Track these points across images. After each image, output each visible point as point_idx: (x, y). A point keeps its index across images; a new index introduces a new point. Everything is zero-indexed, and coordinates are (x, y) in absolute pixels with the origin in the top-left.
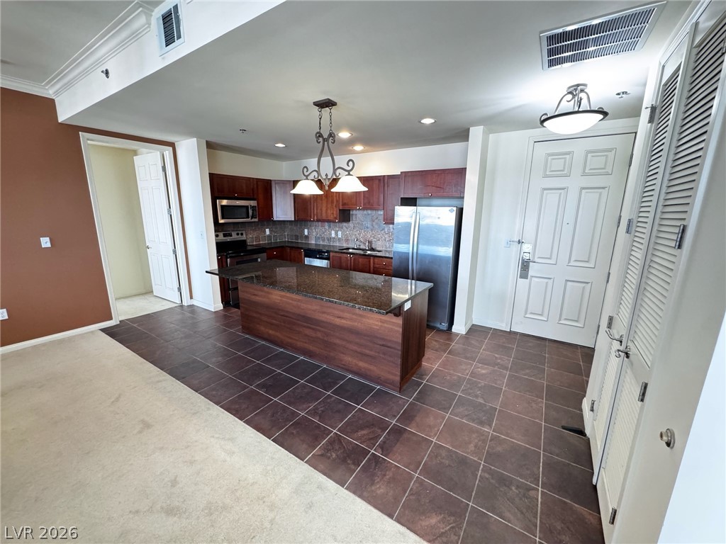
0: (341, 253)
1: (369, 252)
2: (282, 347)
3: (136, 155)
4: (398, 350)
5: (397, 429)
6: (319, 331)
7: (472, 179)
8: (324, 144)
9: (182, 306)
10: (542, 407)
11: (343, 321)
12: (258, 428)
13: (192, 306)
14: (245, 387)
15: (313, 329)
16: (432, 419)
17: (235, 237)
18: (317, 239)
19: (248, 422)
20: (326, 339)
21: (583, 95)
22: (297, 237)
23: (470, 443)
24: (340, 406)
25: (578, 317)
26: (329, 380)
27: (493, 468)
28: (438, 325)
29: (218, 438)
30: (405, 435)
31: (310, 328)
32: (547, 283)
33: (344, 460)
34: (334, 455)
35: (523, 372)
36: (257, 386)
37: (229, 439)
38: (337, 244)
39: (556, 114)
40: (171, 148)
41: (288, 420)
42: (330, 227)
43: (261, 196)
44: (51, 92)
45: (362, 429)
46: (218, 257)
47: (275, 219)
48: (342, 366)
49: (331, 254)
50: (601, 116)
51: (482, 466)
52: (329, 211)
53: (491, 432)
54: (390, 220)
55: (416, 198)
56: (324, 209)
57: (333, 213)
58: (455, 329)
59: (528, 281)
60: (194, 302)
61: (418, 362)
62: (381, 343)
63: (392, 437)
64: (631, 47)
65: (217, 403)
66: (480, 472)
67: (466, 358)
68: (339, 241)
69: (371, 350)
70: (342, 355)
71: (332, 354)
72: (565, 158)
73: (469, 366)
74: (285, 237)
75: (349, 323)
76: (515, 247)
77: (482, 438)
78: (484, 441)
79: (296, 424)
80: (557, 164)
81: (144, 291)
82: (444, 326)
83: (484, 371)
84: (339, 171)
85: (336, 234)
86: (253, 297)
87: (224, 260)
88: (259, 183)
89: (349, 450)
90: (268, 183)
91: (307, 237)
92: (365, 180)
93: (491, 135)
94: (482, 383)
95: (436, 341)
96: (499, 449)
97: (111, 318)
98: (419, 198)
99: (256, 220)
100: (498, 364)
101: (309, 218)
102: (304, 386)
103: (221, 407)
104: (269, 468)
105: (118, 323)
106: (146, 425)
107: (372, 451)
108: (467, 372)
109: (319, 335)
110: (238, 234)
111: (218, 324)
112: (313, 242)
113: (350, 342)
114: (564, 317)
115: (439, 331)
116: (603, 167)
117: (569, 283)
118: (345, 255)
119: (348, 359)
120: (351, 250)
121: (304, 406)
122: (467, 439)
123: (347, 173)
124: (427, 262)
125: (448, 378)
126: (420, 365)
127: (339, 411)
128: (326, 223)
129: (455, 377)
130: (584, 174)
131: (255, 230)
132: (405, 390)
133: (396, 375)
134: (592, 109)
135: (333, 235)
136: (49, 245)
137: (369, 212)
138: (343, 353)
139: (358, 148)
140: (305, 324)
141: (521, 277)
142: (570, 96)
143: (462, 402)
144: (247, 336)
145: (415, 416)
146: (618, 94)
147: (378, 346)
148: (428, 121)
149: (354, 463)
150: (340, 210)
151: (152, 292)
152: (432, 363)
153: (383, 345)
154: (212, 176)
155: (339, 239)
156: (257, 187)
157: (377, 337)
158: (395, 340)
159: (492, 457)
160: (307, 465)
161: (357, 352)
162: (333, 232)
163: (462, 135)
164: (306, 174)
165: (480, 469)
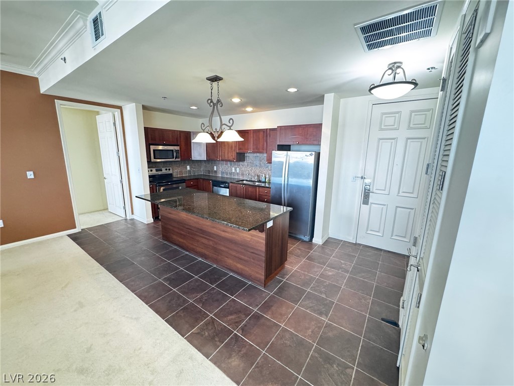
0: (237, 183)
1: (257, 183)
2: (187, 251)
3: (98, 115)
4: (263, 256)
5: (257, 316)
6: (211, 240)
7: (326, 132)
8: (214, 108)
9: (126, 219)
10: (369, 302)
11: (227, 234)
12: (157, 311)
13: (132, 220)
14: (157, 280)
15: (208, 239)
16: (284, 309)
17: (164, 171)
18: (222, 173)
19: (151, 306)
20: (215, 246)
21: (399, 70)
22: (209, 172)
23: (309, 328)
24: (219, 296)
25: (406, 235)
26: (216, 277)
27: (322, 349)
28: (302, 237)
29: (127, 317)
30: (262, 321)
31: (205, 238)
32: (383, 208)
33: (213, 338)
34: (207, 334)
35: (360, 275)
36: (165, 280)
37: (135, 318)
38: (236, 177)
39: (381, 83)
40: (119, 110)
41: (180, 306)
42: (231, 165)
43: (183, 144)
44: (35, 73)
45: (231, 314)
46: (150, 185)
47: (193, 159)
48: (226, 266)
49: (230, 184)
50: (413, 86)
51: (314, 347)
52: (230, 154)
53: (327, 321)
54: (269, 161)
55: (290, 145)
56: (226, 152)
57: (232, 155)
58: (314, 240)
59: (368, 206)
60: (134, 217)
61: (281, 265)
62: (252, 251)
63: (252, 322)
64: (428, 34)
65: (133, 291)
66: (312, 351)
67: (319, 263)
68: (238, 175)
69: (245, 256)
70: (226, 259)
71: (219, 257)
72: (395, 116)
73: (320, 269)
74: (201, 171)
75: (230, 235)
76: (359, 181)
77: (319, 325)
78: (320, 328)
79: (185, 309)
80: (390, 121)
81: (102, 208)
82: (307, 238)
83: (330, 273)
84: (224, 126)
85: (236, 170)
86: (169, 214)
87: (154, 188)
88: (181, 134)
89: (218, 330)
90: (188, 134)
91: (216, 172)
92: (242, 133)
93: (341, 100)
94: (328, 282)
95: (300, 249)
96: (330, 334)
97: (75, 227)
98: (293, 145)
99: (179, 160)
100: (342, 268)
101: (216, 159)
102: (197, 280)
103: (135, 294)
104: (158, 341)
105: (80, 230)
106: (81, 305)
107: (235, 332)
108: (318, 273)
109: (211, 243)
110: (166, 170)
111: (147, 233)
112: (220, 175)
113: (231, 249)
114: (394, 234)
115: (303, 241)
116: (423, 123)
117: (398, 209)
118: (239, 185)
119: (230, 262)
120: (245, 182)
121: (194, 295)
122: (307, 325)
123: (229, 128)
124: (295, 191)
125: (303, 277)
126: (283, 268)
127: (217, 300)
128: (229, 162)
129: (308, 277)
130: (409, 128)
131: (179, 167)
132: (268, 286)
133: (261, 275)
134: (407, 80)
135: (233, 171)
136: (32, 177)
137: (258, 154)
138: (227, 257)
139: (249, 109)
140: (202, 235)
141: (364, 203)
142: (390, 71)
143: (309, 297)
144: (166, 242)
145: (272, 306)
146: (429, 69)
147: (250, 253)
148: (292, 90)
149: (219, 341)
150: (237, 153)
151: (108, 209)
152: (294, 266)
153: (253, 253)
154: (146, 129)
155: (238, 174)
156: (180, 137)
157: (249, 247)
158: (261, 249)
159: (323, 341)
160: (185, 340)
161: (235, 256)
162: (233, 169)
163: (319, 100)
164: (203, 128)
165: (313, 349)
